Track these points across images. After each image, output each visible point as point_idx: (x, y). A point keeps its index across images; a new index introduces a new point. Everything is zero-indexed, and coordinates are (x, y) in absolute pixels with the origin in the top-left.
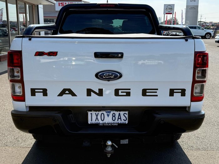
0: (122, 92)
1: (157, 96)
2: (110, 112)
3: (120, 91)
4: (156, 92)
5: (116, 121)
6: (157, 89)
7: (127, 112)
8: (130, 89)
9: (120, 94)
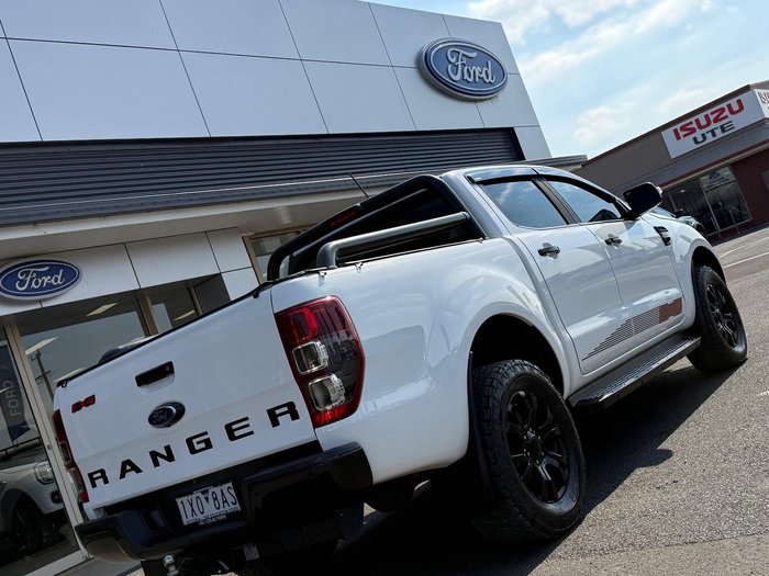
0: (198, 443)
1: (252, 433)
2: (206, 492)
3: (195, 441)
4: (248, 426)
5: (222, 509)
6: (247, 419)
7: (230, 484)
8: (206, 433)
9: (197, 447)
